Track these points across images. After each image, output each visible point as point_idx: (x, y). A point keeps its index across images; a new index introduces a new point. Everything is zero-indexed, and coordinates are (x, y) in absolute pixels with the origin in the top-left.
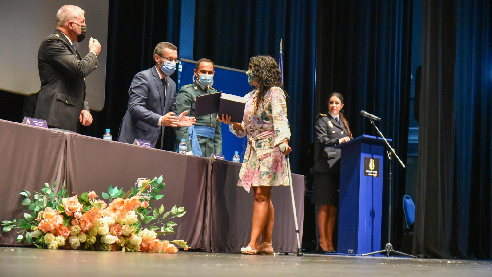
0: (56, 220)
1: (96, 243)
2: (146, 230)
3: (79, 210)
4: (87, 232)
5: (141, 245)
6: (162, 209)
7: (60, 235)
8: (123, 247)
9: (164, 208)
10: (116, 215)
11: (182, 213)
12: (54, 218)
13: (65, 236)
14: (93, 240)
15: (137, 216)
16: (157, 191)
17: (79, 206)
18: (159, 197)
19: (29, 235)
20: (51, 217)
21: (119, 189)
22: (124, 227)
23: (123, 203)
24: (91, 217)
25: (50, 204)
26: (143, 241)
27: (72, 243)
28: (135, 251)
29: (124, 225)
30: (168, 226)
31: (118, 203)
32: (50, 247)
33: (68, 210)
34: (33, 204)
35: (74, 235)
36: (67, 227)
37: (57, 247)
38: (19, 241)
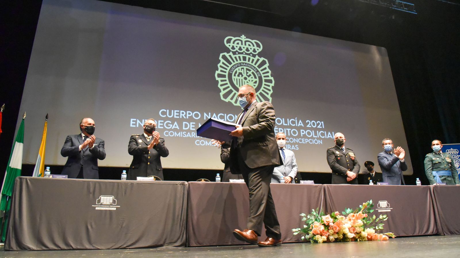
0: (320, 228)
1: (343, 238)
2: (368, 229)
3: (331, 221)
4: (337, 233)
5: (367, 237)
6: (374, 217)
7: (324, 236)
8: (358, 239)
9: (375, 216)
10: (351, 223)
11: (386, 218)
12: (319, 227)
13: (326, 236)
14: (341, 236)
15: (362, 222)
16: (370, 208)
17: (331, 220)
18: (372, 211)
19: (307, 237)
20: (317, 227)
21: (350, 209)
22: (356, 228)
23: (354, 216)
24: (338, 225)
25: (316, 220)
26: (368, 235)
27: (330, 239)
28: (365, 241)
29: (356, 227)
30: (380, 226)
31: (351, 216)
32: (319, 242)
33: (326, 222)
34: (308, 221)
35: (331, 235)
36: (327, 231)
37: (322, 241)
38: (303, 240)
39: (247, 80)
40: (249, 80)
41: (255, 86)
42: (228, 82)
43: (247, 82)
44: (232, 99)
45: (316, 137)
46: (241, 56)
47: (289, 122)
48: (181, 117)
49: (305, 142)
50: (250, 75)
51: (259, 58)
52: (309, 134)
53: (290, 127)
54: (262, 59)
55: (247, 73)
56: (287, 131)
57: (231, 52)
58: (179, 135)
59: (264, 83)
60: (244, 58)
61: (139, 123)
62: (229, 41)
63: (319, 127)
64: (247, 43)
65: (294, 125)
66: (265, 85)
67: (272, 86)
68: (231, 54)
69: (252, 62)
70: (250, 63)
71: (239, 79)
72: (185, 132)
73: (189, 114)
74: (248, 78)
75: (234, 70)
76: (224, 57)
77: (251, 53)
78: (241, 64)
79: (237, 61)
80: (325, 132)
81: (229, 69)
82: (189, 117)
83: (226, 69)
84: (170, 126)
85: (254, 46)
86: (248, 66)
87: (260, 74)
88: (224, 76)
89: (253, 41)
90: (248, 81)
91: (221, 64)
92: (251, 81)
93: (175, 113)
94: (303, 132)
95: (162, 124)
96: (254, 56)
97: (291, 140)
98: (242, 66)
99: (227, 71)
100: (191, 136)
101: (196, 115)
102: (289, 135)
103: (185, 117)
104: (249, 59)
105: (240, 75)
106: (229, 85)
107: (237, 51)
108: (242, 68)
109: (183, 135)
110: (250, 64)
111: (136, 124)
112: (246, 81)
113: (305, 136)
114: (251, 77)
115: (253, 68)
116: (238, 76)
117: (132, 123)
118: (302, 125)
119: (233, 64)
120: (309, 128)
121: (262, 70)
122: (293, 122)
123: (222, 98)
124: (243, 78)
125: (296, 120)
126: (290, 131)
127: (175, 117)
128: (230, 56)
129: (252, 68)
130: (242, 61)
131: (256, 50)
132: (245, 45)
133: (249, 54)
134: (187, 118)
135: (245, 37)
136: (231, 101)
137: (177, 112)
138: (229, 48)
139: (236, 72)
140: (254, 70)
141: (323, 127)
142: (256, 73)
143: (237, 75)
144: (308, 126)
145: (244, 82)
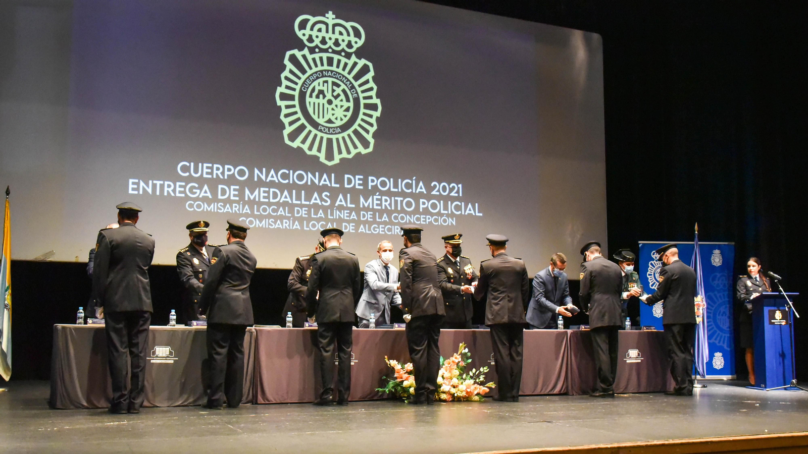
39: (333, 106)
40: (336, 106)
41: (345, 116)
42: (297, 109)
43: (333, 109)
44: (303, 142)
45: (446, 212)
46: (325, 56)
47: (402, 184)
48: (215, 177)
49: (425, 221)
50: (339, 95)
51: (357, 60)
52: (434, 206)
53: (403, 194)
54: (362, 62)
55: (333, 91)
56: (396, 202)
57: (306, 49)
58: (211, 209)
59: (362, 110)
60: (330, 61)
61: (143, 187)
62: (303, 25)
63: (453, 194)
64: (338, 29)
65: (410, 191)
66: (365, 114)
67: (377, 117)
68: (306, 51)
69: (344, 69)
70: (340, 70)
71: (319, 104)
72: (222, 204)
73: (229, 170)
74: (335, 102)
75: (310, 85)
76: (293, 59)
77: (343, 50)
78: (324, 72)
79: (316, 66)
80: (463, 203)
81: (300, 82)
82: (228, 175)
83: (296, 84)
84: (195, 193)
85: (349, 35)
86: (335, 78)
87: (357, 93)
88: (292, 98)
89: (348, 25)
90: (335, 108)
91: (286, 73)
92: (339, 107)
93: (204, 169)
94: (424, 204)
95: (183, 189)
96: (348, 56)
97: (402, 218)
98: (326, 76)
99: (298, 88)
100: (232, 209)
101: (241, 173)
102: (399, 209)
103: (221, 177)
104: (339, 61)
105: (321, 96)
106: (300, 115)
107: (317, 46)
108: (326, 82)
109: (218, 208)
110: (339, 74)
111: (138, 189)
112: (330, 107)
113: (426, 212)
114: (340, 98)
115: (345, 82)
116: (318, 97)
117: (131, 186)
118: (424, 190)
119: (309, 72)
120: (435, 197)
121: (360, 86)
122: (408, 186)
123: (287, 141)
124: (325, 101)
125: (414, 181)
126: (402, 202)
127: (205, 176)
128: (304, 57)
129: (343, 82)
130: (326, 67)
131: (353, 43)
132: (333, 32)
133: (338, 53)
134: (226, 177)
135: (334, 16)
136: (301, 146)
137: (207, 168)
138: (302, 41)
139: (313, 90)
140: (346, 85)
141: (461, 195)
142: (350, 90)
143: (314, 94)
144: (434, 193)
145: (327, 108)
